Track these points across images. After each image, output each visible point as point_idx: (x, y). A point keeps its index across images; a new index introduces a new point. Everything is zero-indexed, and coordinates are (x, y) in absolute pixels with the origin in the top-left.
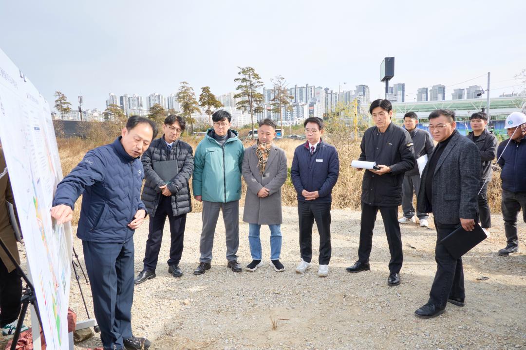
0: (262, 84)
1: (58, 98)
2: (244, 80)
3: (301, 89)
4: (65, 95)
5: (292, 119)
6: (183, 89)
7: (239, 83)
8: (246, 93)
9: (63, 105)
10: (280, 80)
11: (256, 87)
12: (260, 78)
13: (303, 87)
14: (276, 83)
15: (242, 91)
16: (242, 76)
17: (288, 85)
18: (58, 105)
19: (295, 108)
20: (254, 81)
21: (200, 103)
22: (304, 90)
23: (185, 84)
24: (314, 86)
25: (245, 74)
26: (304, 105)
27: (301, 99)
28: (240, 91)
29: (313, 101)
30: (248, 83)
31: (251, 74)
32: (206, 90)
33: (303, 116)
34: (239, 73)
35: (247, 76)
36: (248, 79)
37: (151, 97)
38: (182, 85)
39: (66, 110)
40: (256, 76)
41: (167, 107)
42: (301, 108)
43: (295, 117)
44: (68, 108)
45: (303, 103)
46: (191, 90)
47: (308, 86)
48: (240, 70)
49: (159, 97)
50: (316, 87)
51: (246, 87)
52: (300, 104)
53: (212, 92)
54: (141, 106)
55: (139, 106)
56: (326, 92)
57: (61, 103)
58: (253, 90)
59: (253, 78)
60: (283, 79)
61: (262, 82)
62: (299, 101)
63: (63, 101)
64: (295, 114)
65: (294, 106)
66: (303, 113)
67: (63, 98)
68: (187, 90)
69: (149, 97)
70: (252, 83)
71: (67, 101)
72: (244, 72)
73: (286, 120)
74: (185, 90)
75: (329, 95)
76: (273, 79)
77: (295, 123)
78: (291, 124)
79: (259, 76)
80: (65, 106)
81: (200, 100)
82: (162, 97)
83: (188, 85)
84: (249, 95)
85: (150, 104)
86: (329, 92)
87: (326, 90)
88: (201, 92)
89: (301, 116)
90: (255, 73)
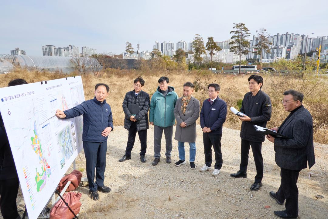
0: (249, 34)
1: (127, 45)
2: (237, 32)
3: (282, 36)
4: (131, 44)
5: (272, 58)
6: (197, 39)
7: (233, 34)
8: (238, 41)
9: (130, 50)
10: (263, 31)
11: (245, 36)
12: (248, 30)
13: (284, 35)
14: (260, 33)
15: (235, 40)
16: (235, 30)
18: (127, 49)
19: (276, 50)
20: (243, 32)
21: (206, 48)
22: (284, 37)
23: (198, 36)
24: (293, 34)
25: (238, 28)
26: (283, 48)
27: (281, 43)
28: (233, 40)
29: (290, 45)
30: (240, 34)
31: (242, 28)
32: (211, 39)
33: (282, 56)
34: (234, 28)
35: (239, 29)
36: (240, 31)
38: (196, 36)
39: (131, 52)
40: (246, 29)
41: (188, 49)
42: (280, 50)
43: (275, 56)
44: (132, 51)
45: (282, 46)
46: (201, 39)
47: (288, 34)
48: (235, 25)
49: (183, 43)
50: (294, 35)
51: (238, 37)
52: (280, 47)
53: (215, 41)
54: (173, 49)
55: (171, 49)
56: (303, 38)
57: (129, 48)
58: (243, 39)
59: (243, 30)
60: (266, 30)
61: (249, 33)
62: (279, 45)
63: (130, 47)
64: (275, 54)
65: (275, 48)
66: (282, 53)
67: (130, 45)
68: (199, 39)
69: (178, 43)
70: (243, 34)
71: (132, 47)
72: (237, 26)
73: (267, 59)
74: (198, 39)
75: (304, 40)
76: (258, 31)
77: (274, 61)
78: (271, 61)
79: (248, 29)
80: (131, 50)
81: (207, 46)
82: (185, 43)
83: (200, 37)
84: (239, 43)
85: (178, 47)
86: (305, 37)
87: (303, 36)
88: (207, 40)
89: (280, 55)
90: (245, 27)
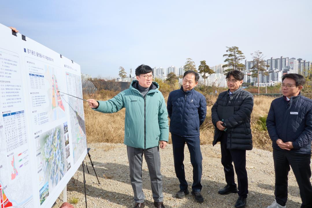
0: (244, 57)
1: (120, 70)
2: (230, 55)
3: (276, 60)
4: (124, 69)
5: (268, 82)
6: (188, 63)
7: (227, 57)
8: (230, 64)
9: (123, 74)
10: (259, 54)
11: (239, 59)
12: (242, 53)
13: (278, 59)
14: (255, 56)
15: (228, 63)
16: (229, 53)
17: (265, 57)
18: (120, 74)
19: (270, 74)
20: (237, 55)
21: (199, 71)
22: (279, 61)
23: (190, 60)
24: (288, 58)
25: (231, 51)
26: (278, 72)
27: (276, 67)
28: (227, 63)
29: (286, 69)
30: (233, 57)
31: (236, 51)
32: (203, 63)
33: (278, 79)
34: (227, 51)
35: (232, 53)
36: (234, 54)
37: (170, 69)
38: (188, 60)
39: (123, 77)
40: (240, 52)
41: (178, 74)
42: (276, 75)
43: (270, 80)
44: (125, 75)
45: (277, 70)
46: (193, 63)
47: (283, 58)
48: (227, 49)
49: (174, 68)
50: (289, 58)
51: (232, 60)
52: (275, 71)
53: (207, 64)
54: (164, 73)
55: (162, 74)
56: (300, 62)
57: (122, 72)
58: (237, 62)
59: (237, 54)
60: (261, 53)
61: (244, 56)
62: (274, 69)
63: (123, 72)
64: (270, 78)
65: (270, 72)
66: (278, 77)
67: (123, 70)
68: (191, 63)
69: (168, 69)
70: (236, 57)
71: (125, 72)
72: (230, 50)
73: (262, 82)
74: (190, 63)
75: (302, 64)
76: (252, 54)
77: (270, 85)
78: (267, 85)
79: (242, 52)
80: (124, 74)
81: (199, 69)
82: (176, 68)
83: (191, 61)
84: (233, 65)
85: (169, 72)
86: (302, 61)
87: (300, 60)
88: (200, 64)
89: (276, 80)
90: (239, 50)
